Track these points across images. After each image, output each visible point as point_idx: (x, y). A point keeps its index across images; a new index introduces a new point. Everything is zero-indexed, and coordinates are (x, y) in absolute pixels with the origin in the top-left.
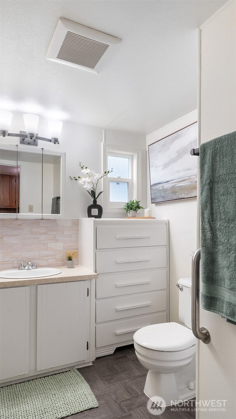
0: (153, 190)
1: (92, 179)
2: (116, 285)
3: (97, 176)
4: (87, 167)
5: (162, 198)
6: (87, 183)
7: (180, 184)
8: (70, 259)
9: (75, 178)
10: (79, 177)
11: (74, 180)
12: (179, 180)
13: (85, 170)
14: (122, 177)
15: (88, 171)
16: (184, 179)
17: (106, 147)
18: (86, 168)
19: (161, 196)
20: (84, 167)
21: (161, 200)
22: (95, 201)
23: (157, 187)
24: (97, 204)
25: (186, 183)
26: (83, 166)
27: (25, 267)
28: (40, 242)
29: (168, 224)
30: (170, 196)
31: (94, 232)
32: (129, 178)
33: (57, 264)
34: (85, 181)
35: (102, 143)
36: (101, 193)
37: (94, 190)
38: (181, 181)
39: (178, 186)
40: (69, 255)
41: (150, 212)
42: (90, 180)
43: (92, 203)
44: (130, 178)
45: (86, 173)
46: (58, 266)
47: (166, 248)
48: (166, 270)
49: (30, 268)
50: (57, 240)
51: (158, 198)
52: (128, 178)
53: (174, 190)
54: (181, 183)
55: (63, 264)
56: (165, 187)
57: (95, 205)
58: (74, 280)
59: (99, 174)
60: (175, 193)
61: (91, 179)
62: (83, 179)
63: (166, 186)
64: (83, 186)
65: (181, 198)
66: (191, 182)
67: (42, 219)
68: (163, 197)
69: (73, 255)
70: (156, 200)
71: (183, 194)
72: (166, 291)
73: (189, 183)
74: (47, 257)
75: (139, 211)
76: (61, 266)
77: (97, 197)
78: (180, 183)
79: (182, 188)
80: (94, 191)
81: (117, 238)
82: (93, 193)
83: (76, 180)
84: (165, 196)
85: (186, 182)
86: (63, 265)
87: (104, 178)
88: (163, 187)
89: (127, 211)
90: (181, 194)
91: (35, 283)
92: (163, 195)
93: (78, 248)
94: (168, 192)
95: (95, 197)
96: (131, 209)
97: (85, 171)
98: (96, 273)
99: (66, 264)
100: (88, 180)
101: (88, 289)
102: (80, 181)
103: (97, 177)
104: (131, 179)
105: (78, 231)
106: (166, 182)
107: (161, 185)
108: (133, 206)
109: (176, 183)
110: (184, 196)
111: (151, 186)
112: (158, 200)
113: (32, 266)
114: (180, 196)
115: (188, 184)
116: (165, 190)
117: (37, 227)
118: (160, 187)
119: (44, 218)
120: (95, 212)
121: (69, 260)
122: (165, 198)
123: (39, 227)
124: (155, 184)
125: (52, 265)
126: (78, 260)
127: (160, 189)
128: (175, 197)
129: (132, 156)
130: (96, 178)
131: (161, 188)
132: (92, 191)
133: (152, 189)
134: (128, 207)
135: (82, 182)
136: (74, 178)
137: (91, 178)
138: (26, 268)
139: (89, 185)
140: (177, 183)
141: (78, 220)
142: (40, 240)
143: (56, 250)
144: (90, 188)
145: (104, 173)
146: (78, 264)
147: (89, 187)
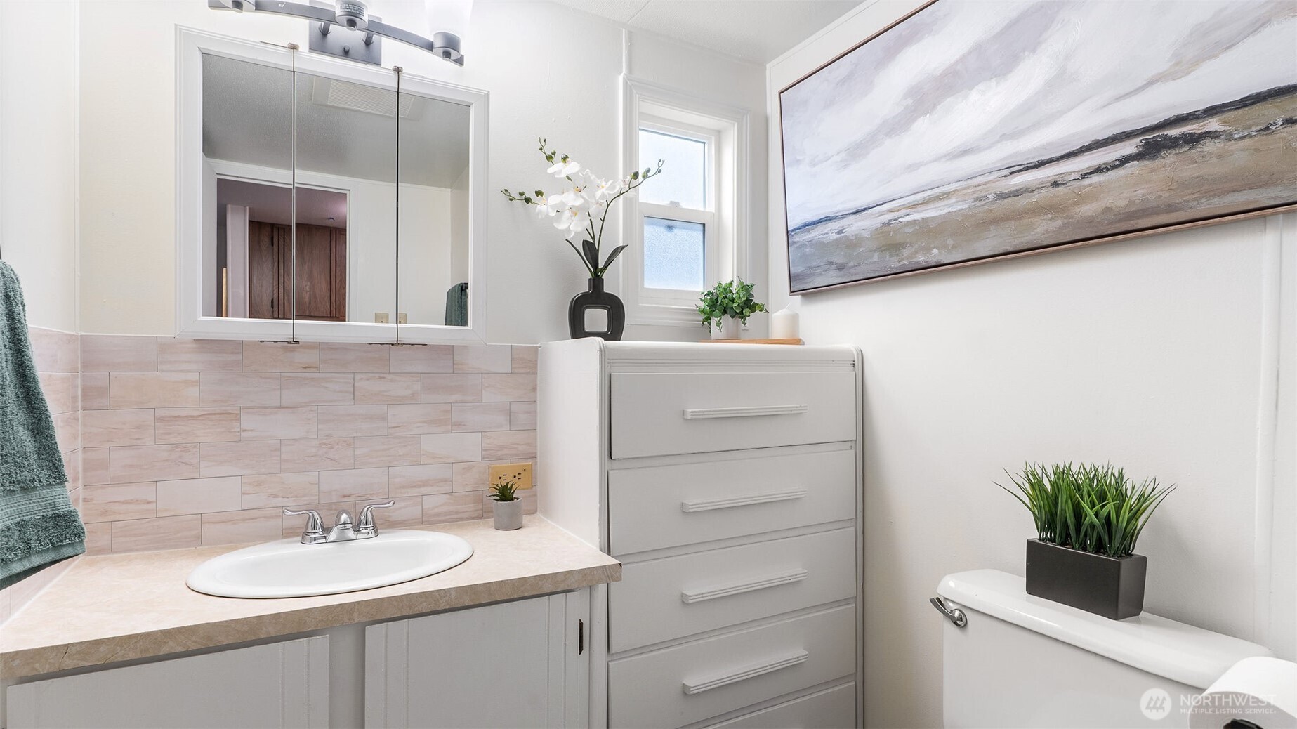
0: (799, 247)
1: (586, 197)
2: (682, 595)
3: (605, 189)
4: (567, 157)
5: (835, 273)
6: (567, 214)
7: (918, 212)
8: (505, 495)
9: (522, 194)
10: (538, 193)
11: (519, 204)
12: (918, 197)
13: (561, 164)
14: (684, 205)
15: (572, 168)
16: (942, 190)
17: (634, 91)
18: (564, 159)
19: (832, 263)
20: (557, 158)
21: (832, 278)
22: (596, 281)
23: (815, 234)
24: (605, 291)
25: (951, 206)
26: (554, 153)
27: (326, 530)
28: (390, 431)
29: (859, 364)
30: (874, 263)
31: (601, 395)
32: (707, 210)
33: (457, 513)
34: (563, 204)
35: (620, 79)
36: (617, 251)
37: (593, 238)
38: (924, 203)
39: (913, 222)
40: (504, 478)
41: (794, 320)
42: (579, 202)
43: (586, 288)
44: (711, 208)
45: (564, 175)
46: (461, 519)
47: (853, 451)
48: (853, 529)
49: (351, 534)
50: (458, 424)
51: (820, 274)
52: (701, 209)
53: (889, 240)
54: (925, 207)
55: (481, 512)
56: (848, 232)
57: (596, 295)
58: (526, 594)
59: (610, 182)
60: (894, 247)
61: (582, 197)
62: (553, 200)
63: (855, 226)
64: (555, 225)
65: (924, 264)
66: (978, 199)
67: (397, 344)
68: (841, 267)
69: (518, 476)
70: (809, 280)
71: (935, 251)
72: (854, 605)
73: (967, 206)
74: (420, 487)
75: (753, 318)
76: (473, 518)
77: (606, 267)
78: (919, 208)
79: (928, 230)
80: (594, 244)
81: (689, 417)
82: (590, 250)
83: (528, 200)
84: (851, 264)
85: (953, 200)
86: (480, 515)
87: (625, 199)
88: (839, 233)
89: (708, 319)
90: (927, 250)
91: (355, 615)
92: (839, 260)
93: (536, 453)
94: (862, 249)
95: (595, 265)
96: (725, 312)
97: (559, 169)
98: (609, 553)
99: (492, 511)
100: (571, 199)
101: (581, 624)
102: (544, 207)
103: (606, 192)
104: (714, 211)
105: (534, 389)
106: (854, 213)
107: (834, 225)
108: (732, 301)
109: (903, 212)
110: (936, 255)
111: (788, 232)
112: (819, 281)
113: (356, 528)
114: (922, 259)
115: (959, 208)
116: (849, 244)
117: (377, 375)
118: (828, 232)
119: (404, 338)
120: (597, 318)
121: (502, 500)
122: (851, 271)
123: (390, 377)
124: (805, 225)
125: (440, 519)
126: (535, 495)
127: (826, 241)
128: (894, 264)
129: (719, 133)
130: (603, 196)
131: (833, 236)
132: (585, 243)
133: (794, 243)
134: (714, 304)
135: (550, 210)
136: (518, 197)
137: (583, 193)
138: (333, 536)
139: (576, 219)
140: (908, 211)
141: (535, 350)
142: (390, 425)
143: (452, 460)
144: (579, 229)
145: (629, 178)
146: (535, 512)
147: (575, 228)
